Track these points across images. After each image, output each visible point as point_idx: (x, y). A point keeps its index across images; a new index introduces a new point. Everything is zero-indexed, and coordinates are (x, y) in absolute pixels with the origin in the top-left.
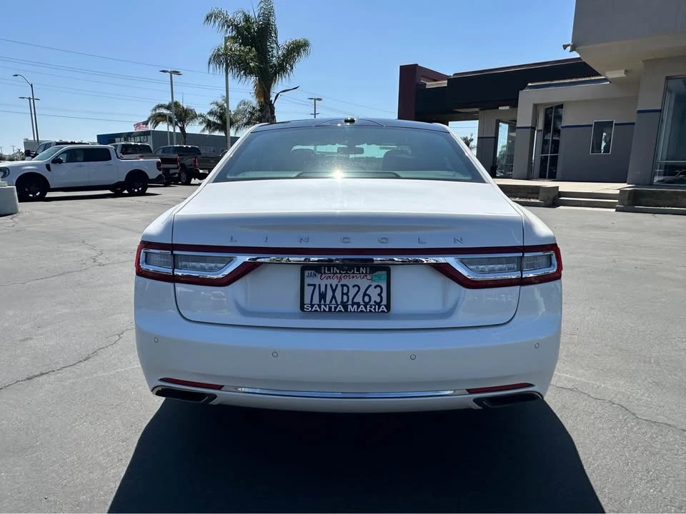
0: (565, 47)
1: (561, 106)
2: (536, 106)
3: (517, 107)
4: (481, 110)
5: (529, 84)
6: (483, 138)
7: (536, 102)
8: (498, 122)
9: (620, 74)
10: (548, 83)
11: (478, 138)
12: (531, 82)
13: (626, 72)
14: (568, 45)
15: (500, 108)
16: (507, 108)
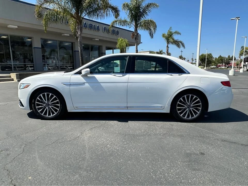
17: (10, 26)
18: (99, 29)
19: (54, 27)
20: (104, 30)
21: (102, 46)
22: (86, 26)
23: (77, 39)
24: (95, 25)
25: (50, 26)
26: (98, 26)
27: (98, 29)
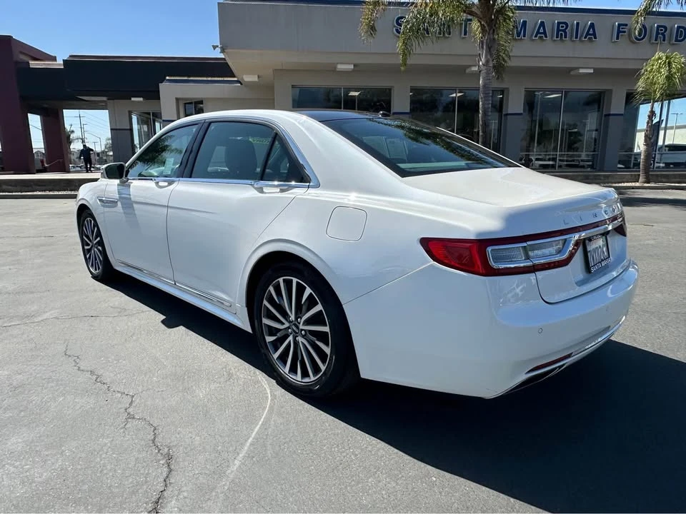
0: (215, 47)
1: (201, 102)
2: (177, 100)
3: (159, 99)
4: (108, 99)
5: (167, 78)
6: (116, 129)
7: (179, 96)
8: (130, 113)
9: (254, 78)
10: (186, 78)
11: (111, 129)
12: (170, 76)
13: (259, 77)
14: (217, 46)
15: (133, 99)
16: (141, 99)
17: (340, 67)
18: (594, 34)
19: (429, 52)
20: (619, 32)
21: (610, 91)
22: (545, 33)
23: (498, 78)
24: (578, 24)
25: (418, 51)
26: (592, 25)
27: (591, 33)
